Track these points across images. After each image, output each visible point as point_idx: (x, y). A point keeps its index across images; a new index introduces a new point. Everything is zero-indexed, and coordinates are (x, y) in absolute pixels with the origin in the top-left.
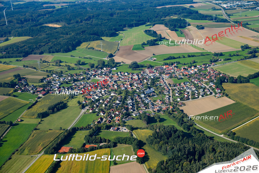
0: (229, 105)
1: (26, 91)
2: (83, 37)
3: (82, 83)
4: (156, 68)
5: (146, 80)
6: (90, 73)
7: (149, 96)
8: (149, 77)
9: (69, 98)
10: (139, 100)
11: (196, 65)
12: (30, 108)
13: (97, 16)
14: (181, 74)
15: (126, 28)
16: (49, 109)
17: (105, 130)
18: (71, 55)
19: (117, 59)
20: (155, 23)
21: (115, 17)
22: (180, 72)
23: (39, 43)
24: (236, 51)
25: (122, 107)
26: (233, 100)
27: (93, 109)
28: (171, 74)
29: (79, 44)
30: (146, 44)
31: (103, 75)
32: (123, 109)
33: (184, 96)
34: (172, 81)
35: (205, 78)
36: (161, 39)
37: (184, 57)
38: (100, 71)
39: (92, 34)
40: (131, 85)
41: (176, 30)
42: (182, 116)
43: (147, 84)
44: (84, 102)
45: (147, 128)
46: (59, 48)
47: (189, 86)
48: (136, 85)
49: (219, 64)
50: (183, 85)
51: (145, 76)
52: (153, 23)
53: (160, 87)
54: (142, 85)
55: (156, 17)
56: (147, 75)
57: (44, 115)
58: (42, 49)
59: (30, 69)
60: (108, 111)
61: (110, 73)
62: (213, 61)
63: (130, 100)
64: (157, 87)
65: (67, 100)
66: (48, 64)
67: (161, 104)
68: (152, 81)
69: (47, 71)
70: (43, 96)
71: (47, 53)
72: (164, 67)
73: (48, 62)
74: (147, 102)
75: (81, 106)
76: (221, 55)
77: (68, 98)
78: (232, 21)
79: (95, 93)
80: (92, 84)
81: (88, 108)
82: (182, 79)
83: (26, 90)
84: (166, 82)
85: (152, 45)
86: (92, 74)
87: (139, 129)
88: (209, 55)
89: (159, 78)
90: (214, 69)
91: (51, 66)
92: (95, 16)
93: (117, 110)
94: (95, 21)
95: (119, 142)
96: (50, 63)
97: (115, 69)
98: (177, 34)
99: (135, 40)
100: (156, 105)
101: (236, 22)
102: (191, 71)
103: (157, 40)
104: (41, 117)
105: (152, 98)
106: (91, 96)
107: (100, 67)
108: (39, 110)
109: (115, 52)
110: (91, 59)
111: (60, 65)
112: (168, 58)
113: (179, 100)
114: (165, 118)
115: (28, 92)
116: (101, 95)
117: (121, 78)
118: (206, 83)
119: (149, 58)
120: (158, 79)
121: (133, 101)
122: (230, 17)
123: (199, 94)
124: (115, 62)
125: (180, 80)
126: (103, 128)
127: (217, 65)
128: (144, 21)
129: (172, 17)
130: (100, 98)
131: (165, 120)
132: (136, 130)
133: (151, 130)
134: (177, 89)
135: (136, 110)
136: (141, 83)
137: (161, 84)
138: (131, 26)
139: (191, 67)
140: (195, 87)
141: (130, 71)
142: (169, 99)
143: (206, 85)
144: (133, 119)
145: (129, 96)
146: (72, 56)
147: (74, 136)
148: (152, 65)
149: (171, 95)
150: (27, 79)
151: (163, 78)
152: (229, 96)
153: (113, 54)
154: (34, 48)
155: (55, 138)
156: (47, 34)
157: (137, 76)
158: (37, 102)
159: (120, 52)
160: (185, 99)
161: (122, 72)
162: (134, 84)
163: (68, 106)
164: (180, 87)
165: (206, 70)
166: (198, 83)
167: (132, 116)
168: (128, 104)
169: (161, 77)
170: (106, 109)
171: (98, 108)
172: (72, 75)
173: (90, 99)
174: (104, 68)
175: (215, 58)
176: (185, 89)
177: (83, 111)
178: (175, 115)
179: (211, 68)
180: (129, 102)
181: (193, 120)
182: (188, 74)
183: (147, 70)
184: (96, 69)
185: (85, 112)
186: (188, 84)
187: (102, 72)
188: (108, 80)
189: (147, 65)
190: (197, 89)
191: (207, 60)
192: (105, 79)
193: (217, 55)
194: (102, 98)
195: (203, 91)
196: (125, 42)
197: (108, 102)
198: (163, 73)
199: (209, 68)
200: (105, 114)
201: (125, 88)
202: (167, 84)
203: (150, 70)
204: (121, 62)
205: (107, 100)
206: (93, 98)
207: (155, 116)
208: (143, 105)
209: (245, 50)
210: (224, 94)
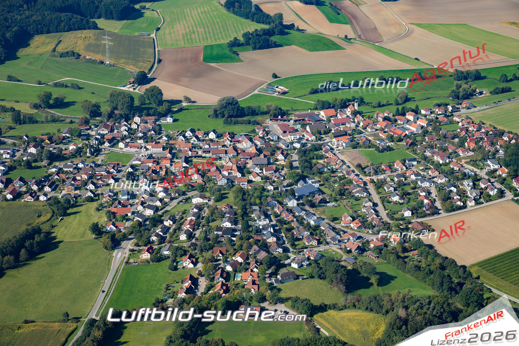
2: (34, 18)
3: (81, 165)
4: (298, 116)
5: (282, 154)
6: (93, 133)
7: (313, 205)
8: (288, 146)
9: (52, 216)
10: (286, 217)
11: (417, 107)
14: (382, 135)
16: (3, 253)
18: (9, 77)
19: (171, 91)
22: (376, 130)
25: (249, 239)
27: (151, 248)
28: (350, 135)
29: (24, 38)
30: (242, 45)
31: (140, 138)
32: (255, 247)
33: (422, 202)
34: (361, 156)
35: (461, 145)
36: (283, 29)
38: (125, 125)
39: (62, 10)
40: (241, 169)
41: (318, 4)
42: (440, 264)
43: (291, 167)
44: (112, 226)
45: (355, 306)
47: (422, 173)
48: (257, 170)
49: (481, 103)
50: (402, 169)
51: (272, 141)
53: (332, 175)
54: (275, 172)
56: (278, 138)
60: (208, 255)
61: (160, 134)
62: (461, 95)
63: (263, 217)
64: (325, 175)
65: (48, 221)
67: (359, 228)
68: (304, 158)
72: (322, 113)
74: (312, 223)
75: (105, 239)
76: (478, 76)
77: (49, 216)
79: (133, 196)
80: (113, 168)
81: (131, 247)
82: (390, 150)
84: (346, 161)
85: (260, 48)
86: (103, 136)
87: (330, 308)
88: (439, 79)
89: (319, 148)
90: (476, 121)
93: (236, 251)
97: (169, 120)
99: (203, 30)
100: (345, 232)
102: (408, 126)
103: (273, 31)
105: (321, 209)
106: (124, 206)
107: (121, 115)
109: (149, 67)
110: (80, 88)
113: (408, 214)
114: (389, 273)
116: (158, 204)
117: (201, 148)
118: (473, 162)
119: (264, 86)
120: (316, 150)
121: (272, 221)
123: (462, 194)
124: (165, 98)
125: (387, 153)
127: (478, 108)
130: (160, 213)
131: (392, 278)
132: (325, 314)
133: (372, 310)
134: (388, 179)
135: (291, 250)
136: (269, 163)
137: (334, 167)
139: (404, 114)
140: (446, 174)
141: (219, 124)
142: (376, 211)
143: (475, 170)
144: (297, 277)
145: (251, 204)
147: (122, 340)
148: (283, 108)
149: (376, 198)
151: (332, 149)
153: (147, 72)
157: (249, 143)
159: (168, 67)
160: (427, 210)
161: (199, 130)
162: (248, 166)
163: (61, 242)
164: (395, 174)
165: (452, 122)
166: (447, 161)
167: (288, 268)
168: (261, 232)
169: (323, 144)
170: (195, 249)
171: (168, 245)
172: (35, 139)
173: (125, 218)
174: (134, 116)
175: (464, 86)
176: (415, 182)
177: (119, 256)
178: (416, 263)
179: (464, 115)
180: (261, 223)
181: (475, 275)
182: (403, 135)
183: (270, 122)
184: (108, 121)
185: (125, 258)
186: (417, 167)
187: (132, 129)
188: (162, 156)
189: (268, 107)
190: (452, 180)
191: (441, 92)
192: (149, 152)
193: (466, 78)
194: (167, 211)
195: (475, 186)
196: (173, 35)
197: (196, 225)
198: (325, 133)
199: (459, 116)
200: (200, 266)
201: (228, 179)
202: (351, 166)
203: (282, 122)
204: (182, 99)
205: (189, 219)
206: (133, 213)
207: (357, 266)
208: (306, 233)
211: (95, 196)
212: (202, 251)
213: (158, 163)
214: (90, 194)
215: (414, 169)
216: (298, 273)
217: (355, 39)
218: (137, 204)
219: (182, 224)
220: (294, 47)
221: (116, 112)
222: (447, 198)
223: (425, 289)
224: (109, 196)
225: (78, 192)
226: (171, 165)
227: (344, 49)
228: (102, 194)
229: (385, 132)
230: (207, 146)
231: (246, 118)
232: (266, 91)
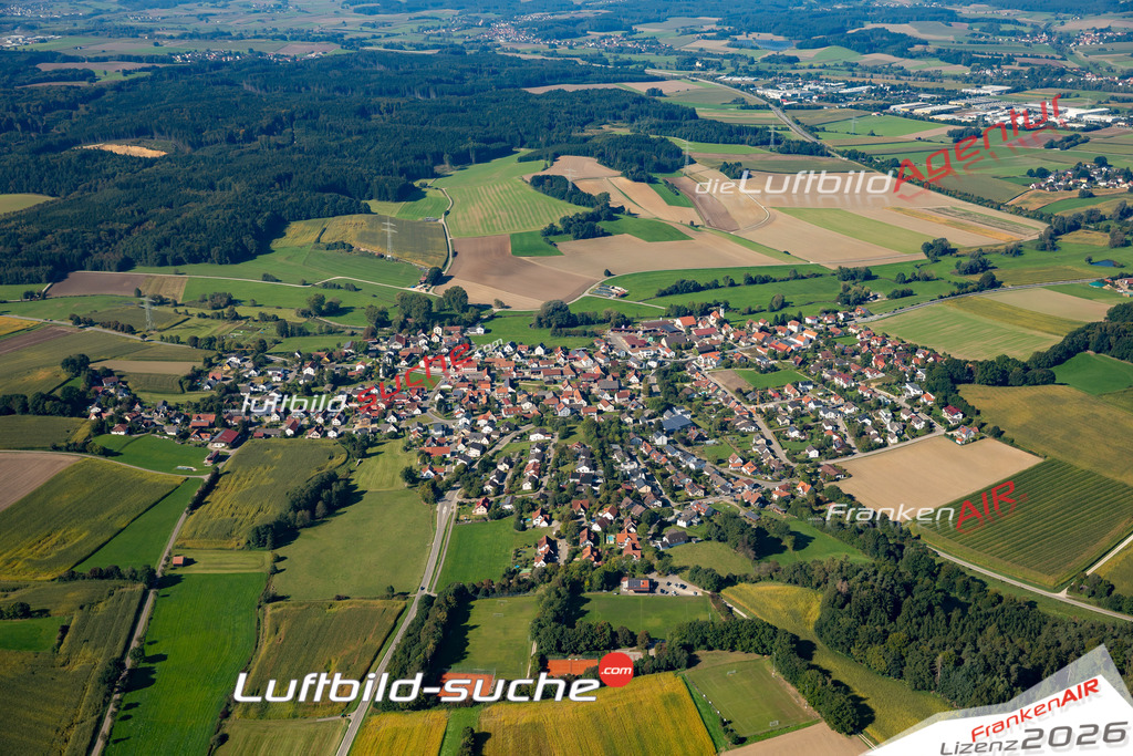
0: (1025, 472)
1: (147, 431)
2: (289, 200)
4: (647, 325)
5: (637, 375)
6: (383, 348)
7: (688, 443)
8: (641, 365)
9: (348, 458)
10: (654, 457)
11: (800, 314)
12: (198, 503)
13: (305, 118)
14: (761, 351)
15: (442, 166)
16: (296, 508)
17: (599, 593)
18: (265, 275)
19: (478, 294)
20: (557, 148)
21: (376, 120)
22: (752, 344)
23: (101, 222)
24: (912, 262)
25: (617, 488)
26: (1031, 452)
27: (486, 500)
28: (719, 351)
29: (277, 227)
30: (561, 232)
31: (446, 355)
32: (627, 500)
33: (831, 439)
34: (741, 379)
35: (866, 364)
36: (613, 214)
37: (732, 284)
38: (424, 338)
39: (324, 189)
40: (585, 396)
41: (651, 181)
43: (651, 393)
44: (429, 472)
45: (772, 577)
46: (204, 244)
47: (822, 401)
48: (607, 397)
49: (878, 310)
50: (795, 395)
51: (619, 358)
52: (551, 151)
53: (706, 403)
54: (631, 399)
55: (551, 127)
56: (626, 354)
57: (279, 534)
58: (124, 247)
59: (107, 331)
60: (565, 509)
62: (851, 299)
63: (628, 459)
64: (696, 403)
65: (343, 464)
66: (181, 310)
67: (754, 473)
68: (665, 380)
69: (195, 342)
70: (232, 448)
71: (152, 265)
72: (678, 322)
73: (176, 305)
74: (692, 466)
75: (423, 489)
76: (868, 276)
77: (344, 457)
78: (838, 152)
79: (449, 432)
80: (418, 394)
81: (458, 499)
82: (776, 371)
83: (146, 425)
84: (720, 384)
85: (584, 237)
86: (396, 352)
87: (740, 580)
88: (821, 278)
89: (681, 368)
90: (878, 333)
91: (195, 321)
92: (297, 116)
93: (602, 505)
94: (305, 138)
96: (183, 305)
97: (480, 330)
98: (659, 193)
99: (506, 214)
100: (736, 478)
101: (853, 156)
102: (791, 339)
103: (598, 215)
104: (269, 541)
105: (699, 448)
106: (440, 445)
107: (416, 324)
108: (245, 511)
109: (443, 262)
110: (356, 290)
111: (237, 317)
112: (677, 288)
113: (814, 454)
114: (804, 532)
115: (155, 432)
116: (485, 441)
117: (527, 368)
118: (888, 387)
119: (596, 287)
120: (679, 370)
122: (817, 137)
123: (880, 427)
124: (470, 302)
125: (770, 374)
126: (591, 585)
127: (876, 316)
128: (504, 140)
129: (606, 127)
130: (490, 453)
131: (809, 539)
132: (735, 588)
133: (796, 583)
134: (780, 409)
135: (673, 504)
137: (706, 393)
138: (462, 160)
139: (784, 323)
141: (545, 334)
142: (772, 451)
143: (892, 396)
144: (689, 540)
145: (609, 442)
146: (266, 277)
147: (470, 622)
148: (626, 316)
149: (769, 434)
150: (122, 376)
151: (699, 369)
152: (1004, 435)
153: (440, 268)
154: (89, 245)
155: (384, 635)
156: (121, 186)
157: (590, 361)
158: (216, 477)
159: (467, 262)
160: (838, 449)
161: (521, 344)
162: (594, 391)
163: (364, 492)
164: (787, 401)
165: (847, 334)
166: (853, 384)
167: (673, 526)
168: (629, 479)
169: (687, 362)
170: (546, 502)
171: (510, 497)
172: (310, 357)
173: (444, 461)
174: (433, 327)
175: (853, 288)
176: (816, 412)
177: (444, 512)
179: (861, 325)
180: (626, 467)
181: (914, 535)
182: (789, 350)
183: (612, 334)
184: (400, 332)
185: (452, 514)
186: (814, 393)
187: (433, 343)
188: (478, 377)
189: (609, 313)
190: (863, 410)
191: (824, 296)
192: (460, 373)
193: (853, 278)
194: (498, 452)
195: (895, 418)
196: (467, 221)
197: (541, 470)
198: (687, 348)
199: (855, 327)
200: (557, 524)
201: (571, 409)
202: (728, 391)
203: (627, 334)
204: (493, 303)
205: (530, 462)
206: (453, 454)
207: (763, 524)
208: (688, 481)
209: (939, 258)
210: (985, 428)
211: (399, 430)
212: (556, 504)
213: (474, 388)
214: (392, 429)
215: (809, 394)
216: (688, 534)
217: (703, 226)
218: (456, 441)
219: (522, 469)
220: (626, 235)
221: (409, 320)
222: (861, 433)
223: (857, 553)
224: (419, 431)
225: (375, 426)
226: (492, 390)
227: (692, 239)
228: (408, 428)
229: (764, 347)
230: (535, 365)
231: (579, 328)
232: (599, 292)
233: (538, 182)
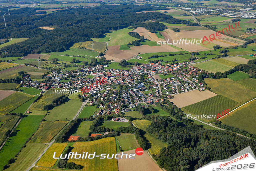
0: (212, 97)
1: (31, 86)
2: (75, 38)
3: (79, 79)
4: (143, 65)
5: (136, 76)
6: (85, 70)
7: (141, 90)
8: (138, 74)
10: (132, 93)
11: (178, 62)
12: (36, 101)
13: (85, 20)
14: (166, 71)
15: (111, 30)
16: (54, 102)
17: (107, 121)
18: (66, 54)
19: (108, 57)
20: (137, 26)
21: (100, 20)
22: (165, 69)
23: (36, 44)
24: (210, 51)
25: (119, 100)
26: (215, 93)
27: (93, 102)
28: (157, 70)
29: (72, 44)
30: (131, 45)
31: (97, 71)
32: (121, 102)
33: (172, 90)
34: (159, 77)
35: (187, 74)
36: (144, 40)
37: (166, 56)
38: (94, 68)
39: (83, 36)
40: (123, 80)
41: (156, 33)
42: (173, 107)
43: (138, 79)
44: (84, 95)
45: (144, 119)
46: (55, 48)
47: (174, 81)
48: (128, 80)
49: (197, 62)
50: (169, 80)
51: (134, 72)
52: (135, 26)
53: (149, 82)
54: (133, 81)
55: (137, 21)
56: (136, 71)
57: (50, 108)
58: (40, 49)
59: (31, 66)
60: (107, 104)
61: (103, 70)
62: (191, 59)
63: (125, 94)
64: (147, 82)
66: (47, 62)
67: (153, 97)
68: (142, 77)
69: (47, 68)
70: (46, 90)
71: (45, 52)
72: (150, 64)
73: (46, 61)
74: (140, 95)
75: (81, 99)
76: (198, 54)
78: (203, 25)
80: (88, 79)
81: (88, 101)
83: (31, 85)
84: (154, 78)
85: (136, 46)
86: (87, 71)
87: (137, 119)
88: (187, 54)
89: (147, 74)
90: (194, 67)
91: (49, 64)
92: (83, 20)
93: (115, 103)
94: (83, 24)
95: (122, 131)
96: (48, 61)
97: (106, 66)
98: (157, 35)
99: (121, 41)
100: (148, 98)
101: (206, 26)
102: (174, 68)
103: (141, 40)
104: (47, 109)
105: (143, 91)
107: (93, 65)
108: (45, 103)
109: (104, 51)
110: (84, 57)
111: (57, 63)
112: (153, 57)
113: (167, 93)
114: (158, 110)
115: (32, 87)
116: (98, 89)
117: (113, 74)
118: (189, 78)
119: (135, 56)
121: (128, 95)
122: (200, 22)
123: (184, 88)
124: (106, 60)
125: (166, 76)
126: (105, 119)
128: (126, 24)
129: (150, 21)
130: (97, 92)
131: (158, 111)
132: (135, 120)
133: (149, 120)
134: (164, 83)
135: (132, 103)
136: (132, 78)
137: (150, 80)
138: (116, 29)
139: (174, 65)
140: (180, 82)
141: (120, 67)
142: (159, 92)
143: (189, 80)
144: (130, 110)
145: (123, 90)
146: (66, 55)
147: (79, 126)
148: (139, 63)
149: (160, 89)
150: (30, 75)
151: (151, 74)
152: (211, 89)
153: (103, 53)
154: (32, 48)
155: (62, 128)
156: (42, 36)
157: (127, 73)
158: (41, 96)
159: (109, 51)
160: (173, 92)
161: (114, 69)
162: (126, 79)
163: (70, 100)
164: (167, 82)
165: (187, 67)
166: (182, 78)
167: (129, 108)
168: (124, 97)
170: (104, 102)
171: (98, 101)
172: (69, 71)
173: (88, 93)
174: (97, 65)
175: (193, 57)
176: (172, 84)
177: (84, 104)
178: (166, 107)
179: (191, 65)
181: (182, 111)
182: (172, 70)
183: (135, 67)
184: (89, 66)
186: (174, 80)
188: (102, 76)
189: (135, 62)
190: (182, 84)
191: (186, 58)
192: (99, 75)
193: (194, 54)
194: (100, 92)
195: (188, 85)
196: (113, 42)
197: (106, 96)
198: (150, 70)
199: (189, 65)
200: (105, 107)
201: (119, 83)
202: (155, 79)
203: (138, 67)
204: (111, 60)
205: (105, 94)
206: (91, 92)
207: (149, 108)
208: (137, 98)
209: (216, 50)
210: (207, 88)
212: (106, 103)
213: (101, 78)
214: (80, 87)
218: (92, 89)
219: (102, 95)
220: (146, 45)
221: (92, 64)
222: (180, 88)
223: (167, 114)
225: (77, 86)
227: (161, 46)
228: (84, 87)
230: (115, 74)
231: (128, 66)
232: (136, 58)
233: (130, 33)
